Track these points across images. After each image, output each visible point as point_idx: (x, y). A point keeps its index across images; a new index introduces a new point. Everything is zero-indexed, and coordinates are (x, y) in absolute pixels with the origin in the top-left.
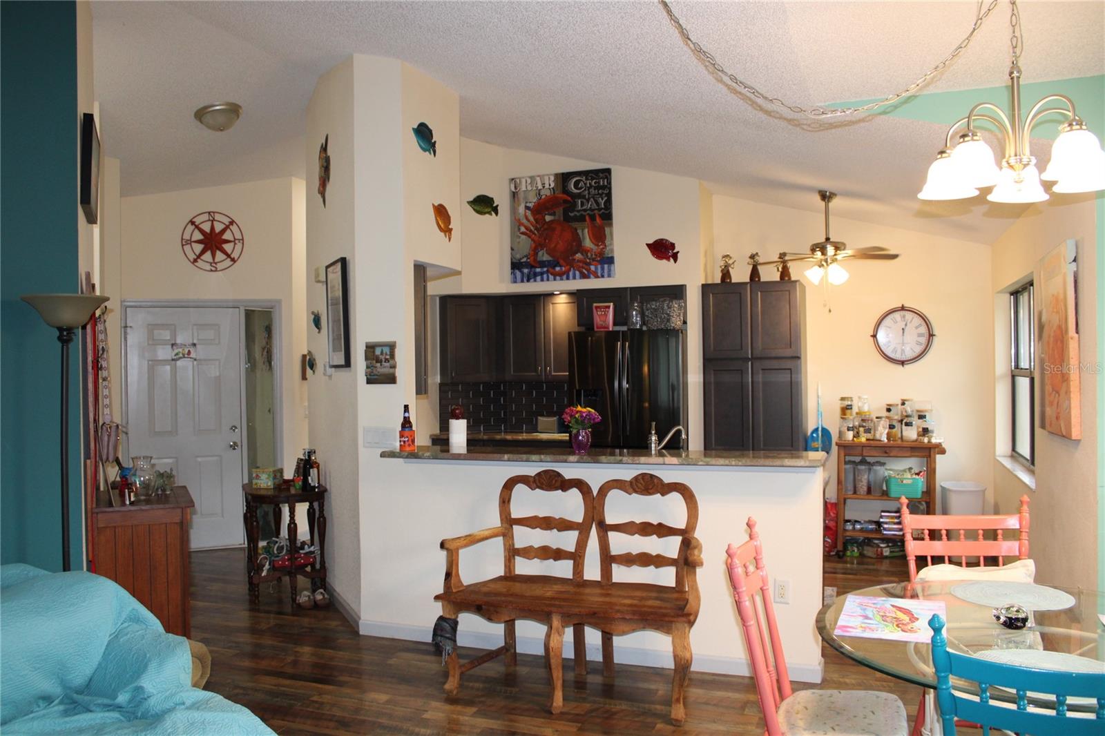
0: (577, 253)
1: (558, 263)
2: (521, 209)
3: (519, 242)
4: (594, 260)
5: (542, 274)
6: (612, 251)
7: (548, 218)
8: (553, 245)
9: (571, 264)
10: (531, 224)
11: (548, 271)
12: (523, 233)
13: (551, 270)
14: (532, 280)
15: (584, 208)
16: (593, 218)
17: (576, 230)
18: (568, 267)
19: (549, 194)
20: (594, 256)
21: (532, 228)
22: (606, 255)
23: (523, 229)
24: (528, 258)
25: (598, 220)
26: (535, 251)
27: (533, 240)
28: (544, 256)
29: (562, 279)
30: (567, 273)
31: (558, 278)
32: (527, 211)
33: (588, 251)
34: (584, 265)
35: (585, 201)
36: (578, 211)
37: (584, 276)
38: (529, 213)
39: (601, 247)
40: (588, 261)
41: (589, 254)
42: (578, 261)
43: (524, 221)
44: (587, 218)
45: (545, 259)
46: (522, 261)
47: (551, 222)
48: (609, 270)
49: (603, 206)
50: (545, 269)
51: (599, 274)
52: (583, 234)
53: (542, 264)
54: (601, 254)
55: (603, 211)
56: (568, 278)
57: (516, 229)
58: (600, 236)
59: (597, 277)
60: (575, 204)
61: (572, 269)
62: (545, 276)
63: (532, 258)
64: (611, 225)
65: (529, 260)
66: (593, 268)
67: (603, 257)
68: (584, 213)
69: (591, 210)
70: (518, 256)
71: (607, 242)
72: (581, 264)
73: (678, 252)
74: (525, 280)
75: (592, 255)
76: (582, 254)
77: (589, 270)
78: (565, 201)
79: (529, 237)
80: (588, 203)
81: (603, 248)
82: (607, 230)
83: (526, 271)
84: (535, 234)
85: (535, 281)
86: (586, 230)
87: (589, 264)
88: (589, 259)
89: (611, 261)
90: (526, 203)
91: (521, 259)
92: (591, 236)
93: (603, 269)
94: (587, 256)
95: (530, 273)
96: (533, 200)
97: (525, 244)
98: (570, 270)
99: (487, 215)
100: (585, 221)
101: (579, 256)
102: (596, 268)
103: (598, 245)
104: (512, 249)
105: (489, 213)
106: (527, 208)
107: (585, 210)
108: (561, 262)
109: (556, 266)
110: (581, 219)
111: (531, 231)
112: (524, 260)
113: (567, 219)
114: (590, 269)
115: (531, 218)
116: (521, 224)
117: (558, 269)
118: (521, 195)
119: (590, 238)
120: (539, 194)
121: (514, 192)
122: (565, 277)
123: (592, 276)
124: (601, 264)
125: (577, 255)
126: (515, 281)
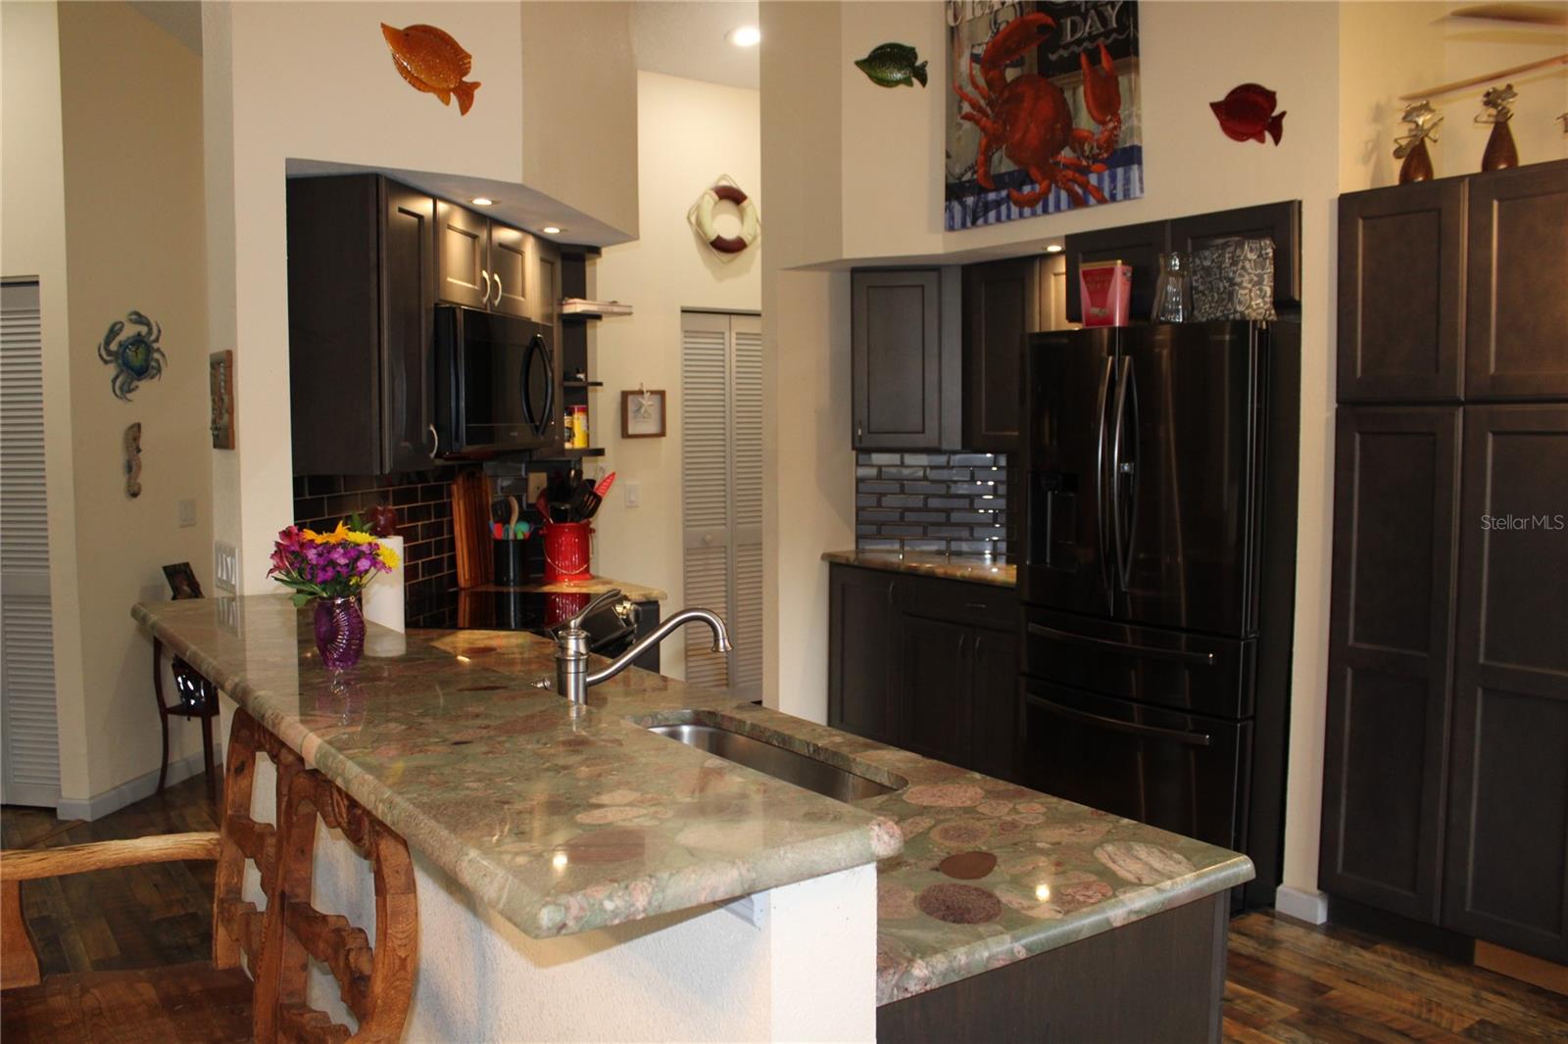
0: (1062, 148)
1: (1028, 175)
2: (964, 63)
3: (959, 139)
4: (1095, 159)
5: (998, 204)
6: (1134, 131)
7: (1011, 74)
8: (1018, 136)
9: (1052, 174)
10: (981, 93)
11: (1009, 196)
12: (967, 117)
13: (1015, 193)
14: (980, 221)
15: (1078, 35)
16: (1094, 58)
17: (1062, 91)
18: (1045, 183)
19: (1011, 19)
20: (1096, 151)
21: (982, 103)
22: (1121, 145)
23: (967, 108)
24: (975, 172)
25: (1105, 62)
26: (986, 154)
27: (983, 129)
28: (1003, 164)
29: (1034, 214)
30: (1043, 197)
31: (1027, 211)
32: (974, 64)
33: (1086, 139)
34: (1077, 175)
35: (1078, 19)
36: (1066, 47)
37: (1077, 202)
38: (977, 67)
39: (1111, 125)
40: (1084, 163)
41: (1086, 147)
42: (1066, 166)
43: (969, 89)
44: (1084, 60)
45: (1003, 170)
46: (965, 179)
47: (1016, 81)
48: (1127, 181)
49: (1115, 25)
50: (1004, 193)
51: (1107, 194)
52: (1075, 101)
53: (999, 182)
54: (1111, 141)
55: (1114, 35)
56: (1045, 211)
57: (956, 110)
58: (1108, 102)
59: (1102, 201)
60: (1060, 29)
61: (1053, 186)
62: (1004, 208)
63: (981, 171)
64: (1135, 67)
65: (975, 176)
66: (1093, 179)
67: (1115, 152)
68: (1076, 49)
69: (1092, 38)
70: (957, 171)
71: (1123, 113)
72: (1070, 174)
73: (1283, 114)
74: (969, 224)
75: (1092, 148)
76: (1074, 150)
77: (1085, 186)
78: (1043, 28)
79: (977, 122)
80: (1085, 24)
81: (1115, 128)
82: (1123, 81)
83: (970, 200)
84: (987, 116)
85: (986, 222)
86: (1081, 90)
87: (1086, 171)
88: (1087, 158)
89: (1132, 156)
90: (973, 46)
91: (963, 175)
92: (1091, 103)
93: (1113, 179)
94: (1083, 151)
95: (976, 204)
96: (985, 36)
97: (971, 137)
98: (1049, 190)
99: (902, 88)
100: (1079, 67)
101: (1066, 154)
102: (1100, 180)
103: (1104, 123)
104: (948, 156)
105: (908, 82)
106: (974, 58)
107: (1079, 42)
108: (1034, 173)
109: (1023, 183)
110: (1071, 65)
111: (980, 110)
112: (967, 177)
113: (1046, 69)
114: (1088, 182)
115: (981, 81)
116: (963, 97)
117: (1027, 189)
118: (965, 32)
119: (1088, 107)
120: (995, 23)
121: (952, 28)
122: (1039, 208)
123: (1092, 200)
124: (1109, 168)
125: (1063, 153)
126: (951, 228)
